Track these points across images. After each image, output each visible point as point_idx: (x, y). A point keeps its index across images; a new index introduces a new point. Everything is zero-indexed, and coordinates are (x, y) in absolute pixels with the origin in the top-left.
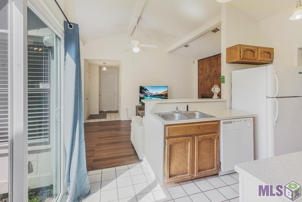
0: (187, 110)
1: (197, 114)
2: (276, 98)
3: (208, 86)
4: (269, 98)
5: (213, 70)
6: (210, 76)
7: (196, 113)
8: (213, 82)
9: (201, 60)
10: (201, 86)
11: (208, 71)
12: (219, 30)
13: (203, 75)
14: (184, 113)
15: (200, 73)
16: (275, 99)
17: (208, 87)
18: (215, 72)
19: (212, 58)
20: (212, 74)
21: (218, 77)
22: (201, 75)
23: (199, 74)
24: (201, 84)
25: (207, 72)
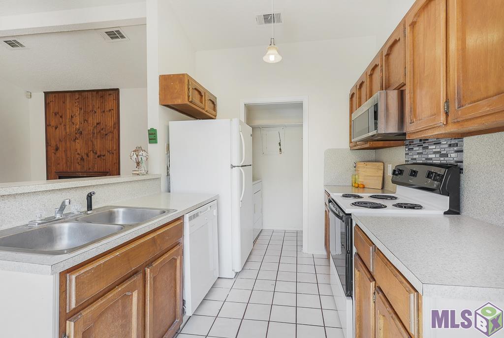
0: (90, 207)
1: (118, 211)
2: (242, 166)
3: (78, 154)
4: (235, 167)
5: (90, 120)
6: (84, 133)
7: (116, 210)
8: (93, 145)
9: (57, 95)
10: (55, 154)
11: (77, 120)
12: (122, 37)
13: (63, 128)
14: (84, 216)
15: (53, 123)
16: (241, 168)
17: (77, 156)
18: (97, 124)
19: (90, 95)
20: (91, 128)
21: (106, 135)
22: (56, 128)
23: (47, 125)
24: (57, 149)
25: (73, 123)
